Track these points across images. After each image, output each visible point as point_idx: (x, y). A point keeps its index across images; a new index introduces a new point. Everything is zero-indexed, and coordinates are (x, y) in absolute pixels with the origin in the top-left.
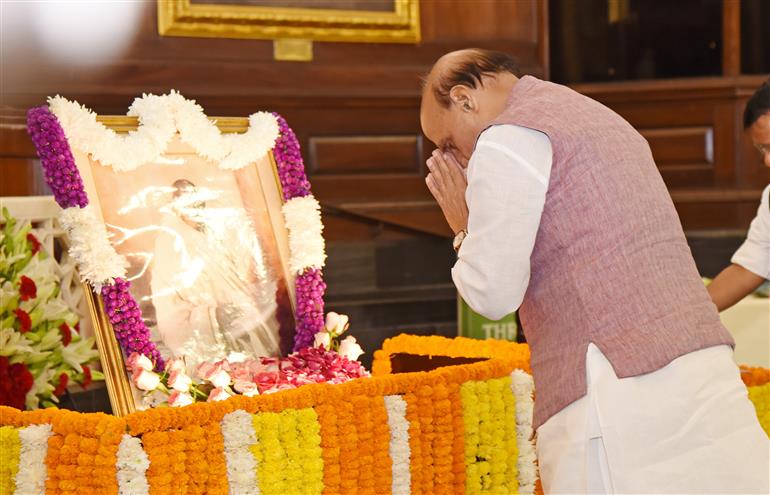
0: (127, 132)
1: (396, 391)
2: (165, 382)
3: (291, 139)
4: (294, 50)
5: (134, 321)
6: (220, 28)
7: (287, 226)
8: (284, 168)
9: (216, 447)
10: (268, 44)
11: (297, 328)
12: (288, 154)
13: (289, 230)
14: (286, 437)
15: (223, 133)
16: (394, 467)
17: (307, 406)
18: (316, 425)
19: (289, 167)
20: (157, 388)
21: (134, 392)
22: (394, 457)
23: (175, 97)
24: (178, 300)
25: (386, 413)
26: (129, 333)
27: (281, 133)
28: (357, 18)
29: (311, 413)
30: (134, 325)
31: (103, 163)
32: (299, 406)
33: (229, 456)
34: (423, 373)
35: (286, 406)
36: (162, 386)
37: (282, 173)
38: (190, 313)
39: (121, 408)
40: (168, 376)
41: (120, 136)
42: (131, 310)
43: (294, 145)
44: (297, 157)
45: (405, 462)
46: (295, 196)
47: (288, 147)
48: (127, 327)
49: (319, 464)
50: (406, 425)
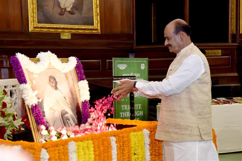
0: (37, 63)
1: (113, 135)
2: (49, 133)
3: (80, 64)
4: (66, 36)
5: (40, 115)
7: (79, 88)
8: (78, 72)
11: (82, 117)
12: (80, 68)
13: (80, 90)
14: (84, 149)
15: (62, 62)
16: (112, 157)
17: (90, 140)
18: (92, 145)
19: (79, 72)
21: (40, 135)
22: (113, 154)
23: (49, 53)
24: (51, 109)
25: (110, 141)
26: (39, 119)
27: (77, 62)
28: (83, 27)
29: (91, 142)
30: (40, 117)
31: (31, 72)
32: (88, 140)
34: (120, 130)
35: (84, 140)
36: (48, 134)
37: (77, 74)
38: (54, 113)
39: (37, 140)
40: (49, 131)
41: (35, 64)
42: (39, 112)
43: (81, 66)
44: (82, 69)
45: (115, 155)
46: (81, 80)
47: (79, 66)
48: (38, 117)
49: (93, 156)
50: (116, 145)
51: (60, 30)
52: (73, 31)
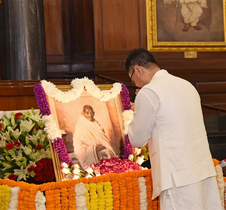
0: (68, 91)
1: (143, 175)
2: (71, 171)
3: (126, 91)
4: (191, 54)
5: (63, 151)
6: (167, 49)
7: (123, 119)
8: (123, 101)
9: (72, 195)
10: (182, 53)
11: (124, 153)
12: (124, 96)
13: (124, 121)
14: (98, 191)
15: (101, 90)
16: (141, 201)
17: (107, 181)
18: (111, 188)
19: (124, 100)
20: (69, 173)
22: (141, 198)
23: (86, 79)
24: (82, 144)
25: (138, 183)
26: (62, 155)
27: (122, 89)
28: (211, 44)
29: (109, 183)
30: (63, 153)
31: (59, 101)
32: (105, 181)
33: (76, 198)
36: (70, 173)
38: (87, 148)
39: (59, 179)
40: (73, 169)
41: (63, 92)
42: (62, 148)
43: (127, 93)
44: (127, 97)
45: (145, 199)
46: (126, 109)
47: (125, 94)
48: (61, 154)
49: (112, 200)
50: (145, 187)
51: (184, 49)
52: (199, 49)
